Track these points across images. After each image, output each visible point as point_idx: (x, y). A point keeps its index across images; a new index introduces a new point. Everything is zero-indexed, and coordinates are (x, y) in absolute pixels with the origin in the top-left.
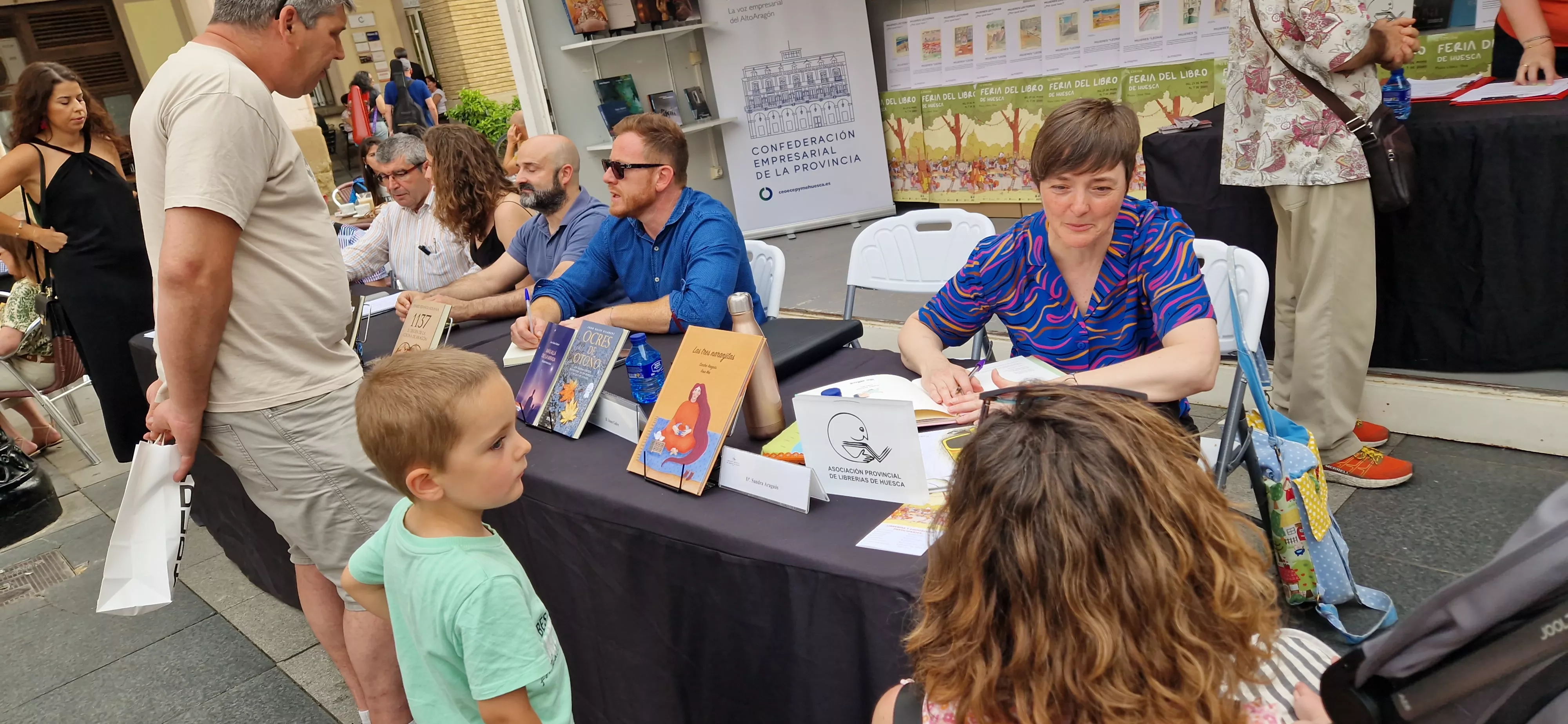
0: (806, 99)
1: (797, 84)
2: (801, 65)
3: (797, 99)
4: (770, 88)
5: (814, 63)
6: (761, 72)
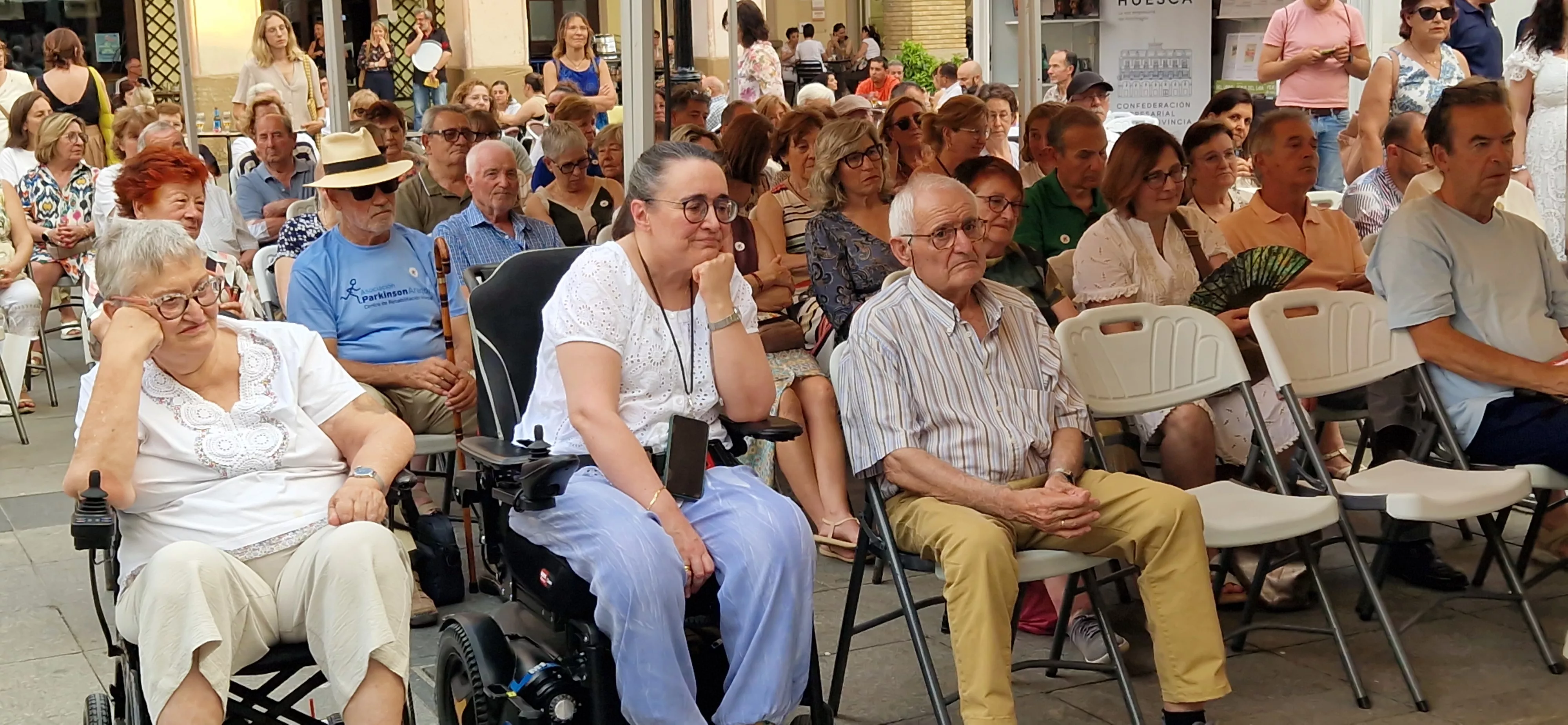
0: (1160, 76)
1: (1156, 66)
2: (1160, 54)
3: (1154, 76)
4: (1137, 66)
5: (1170, 54)
6: (1133, 54)
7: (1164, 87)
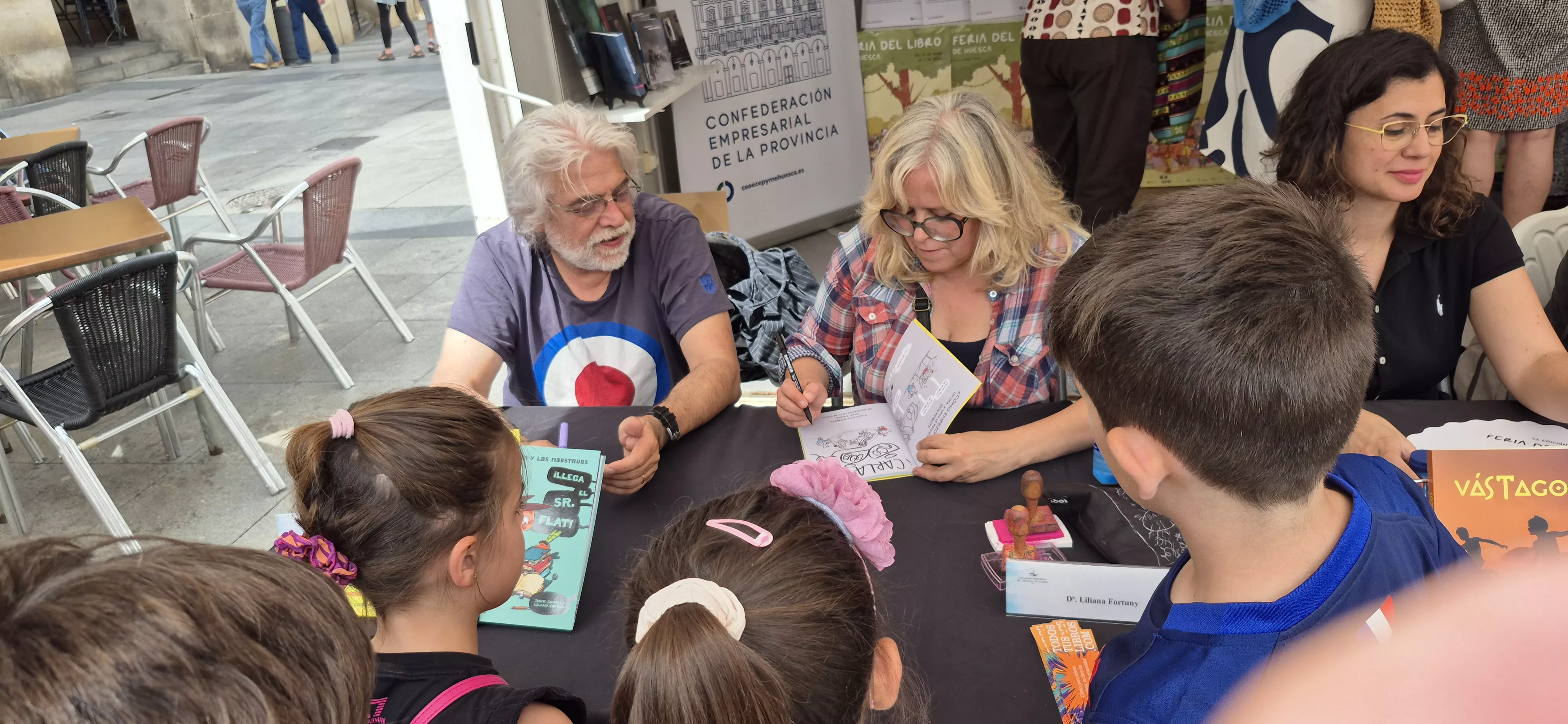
0: (775, 37)
1: (764, 12)
3: (764, 38)
7: (785, 62)
